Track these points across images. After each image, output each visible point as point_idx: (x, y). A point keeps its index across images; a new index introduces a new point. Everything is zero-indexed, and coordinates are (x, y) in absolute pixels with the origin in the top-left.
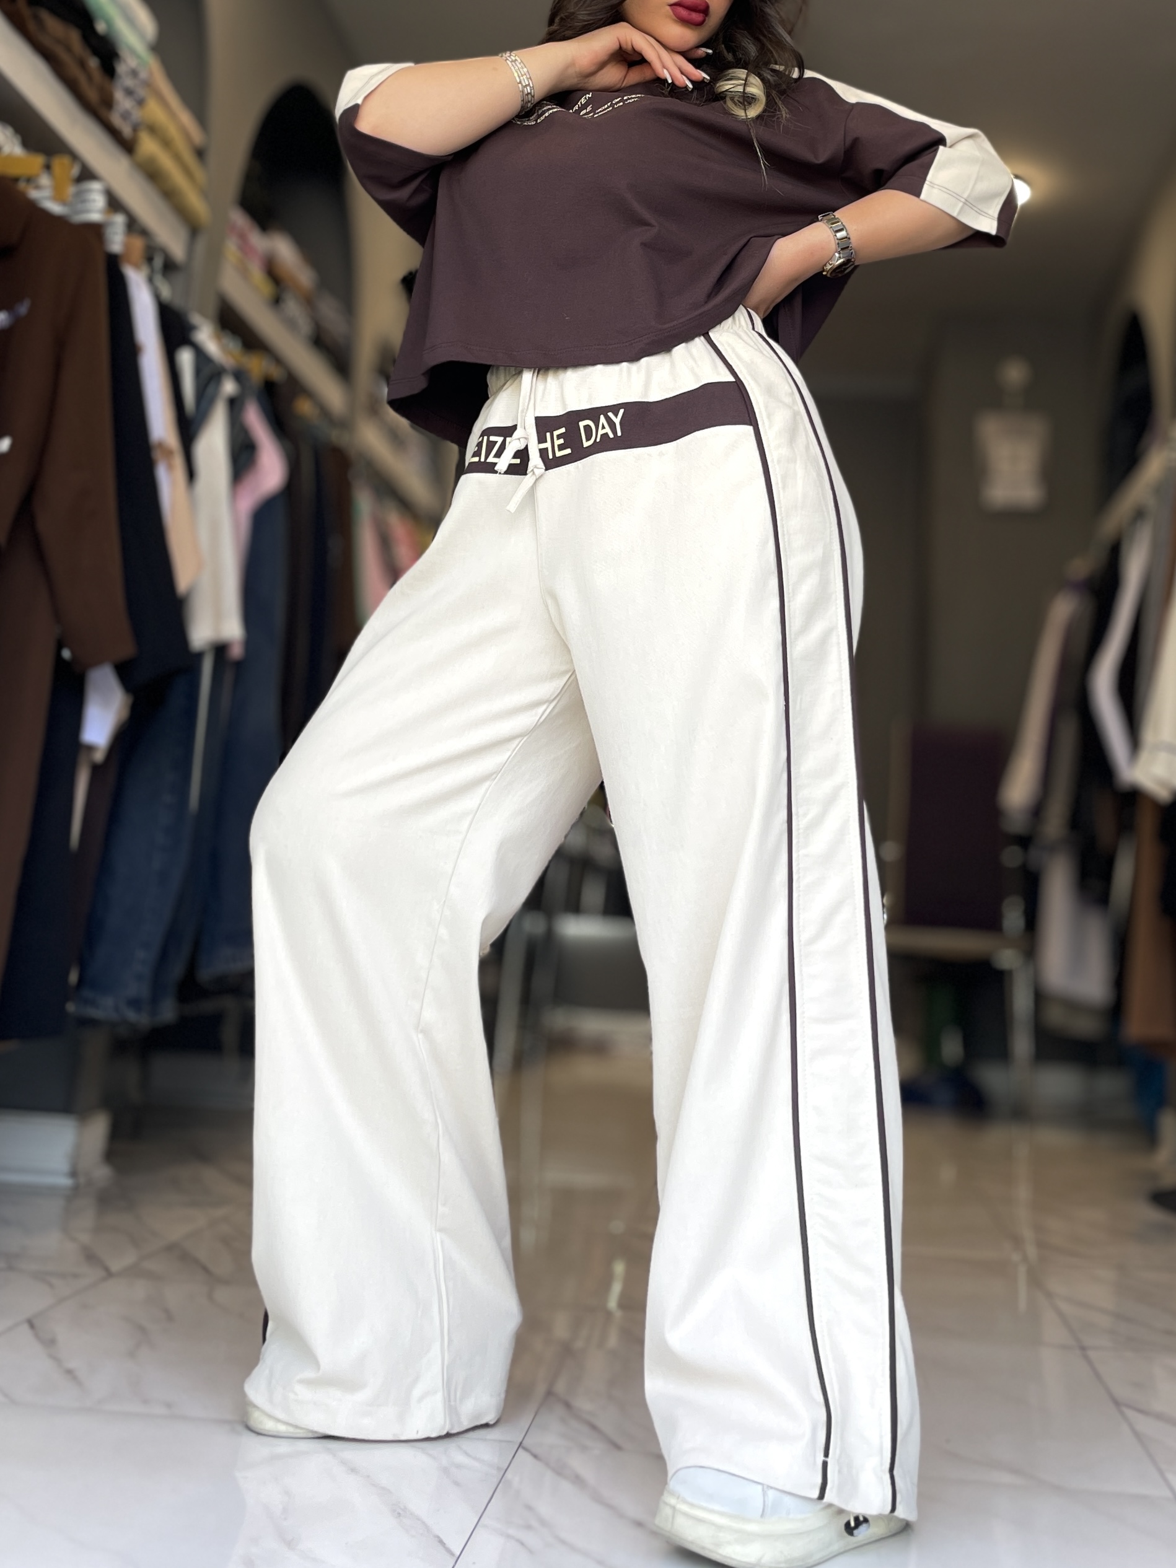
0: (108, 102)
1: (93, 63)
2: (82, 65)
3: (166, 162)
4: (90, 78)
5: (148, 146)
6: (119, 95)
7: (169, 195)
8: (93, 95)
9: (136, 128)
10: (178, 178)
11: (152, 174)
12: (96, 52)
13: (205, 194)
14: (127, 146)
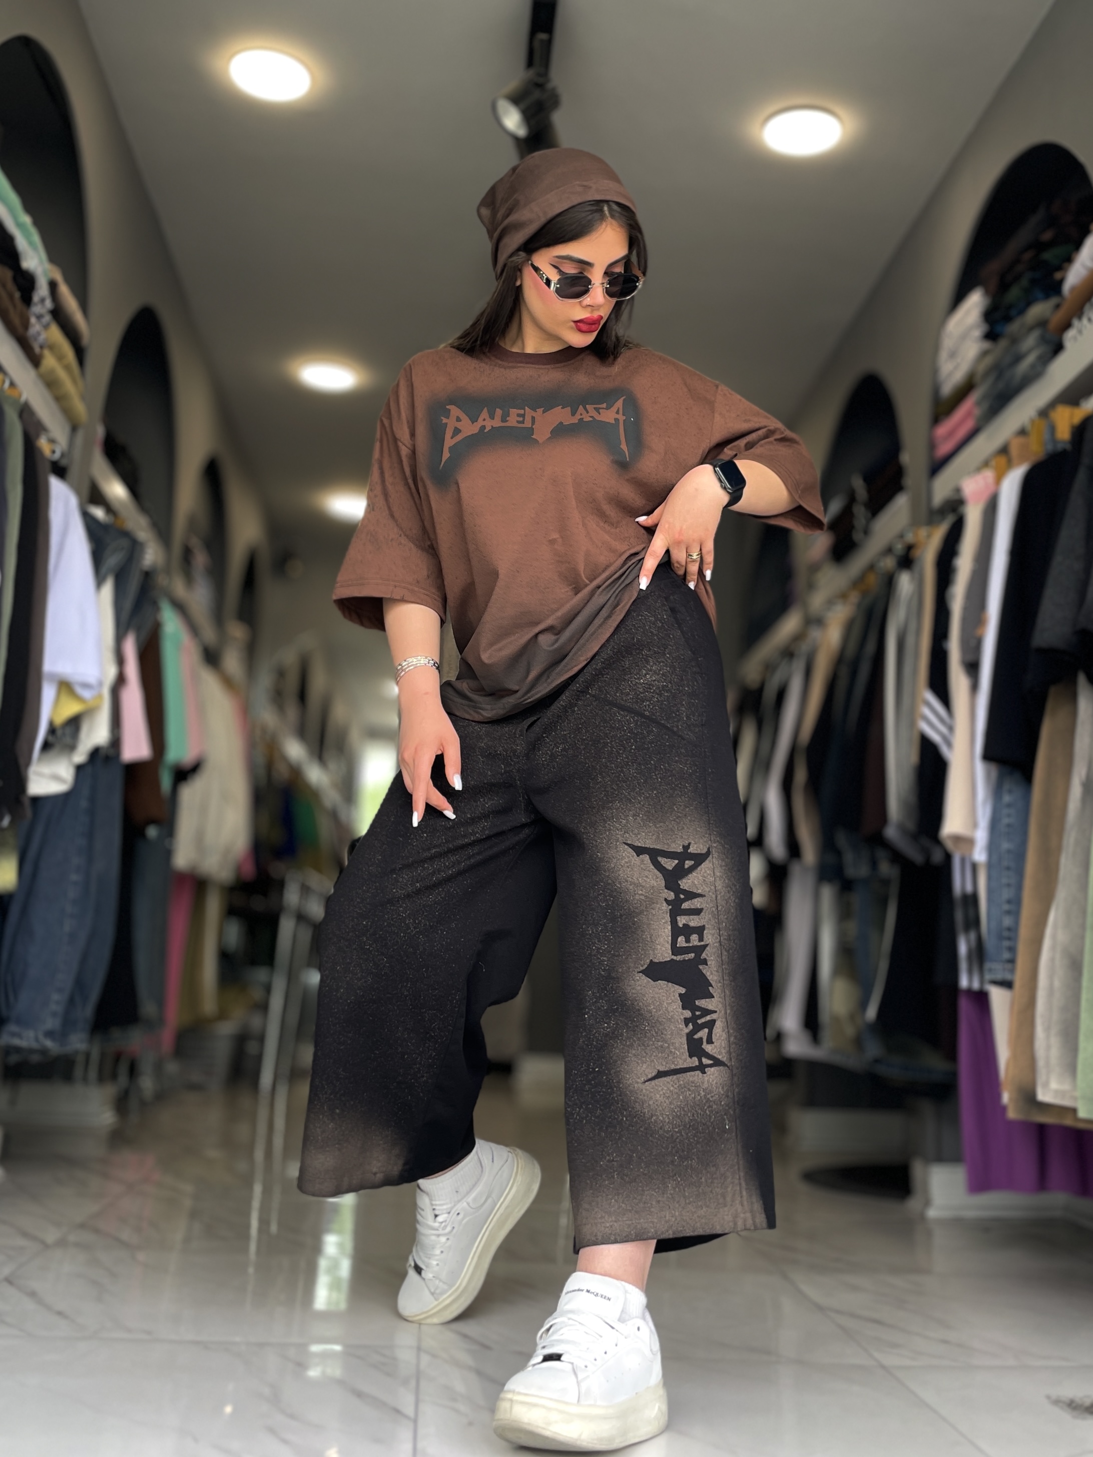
0: (26, 325)
1: (17, 295)
2: (11, 297)
3: (62, 374)
4: (15, 306)
5: (49, 361)
6: (33, 320)
7: (60, 399)
8: (17, 321)
9: (41, 347)
10: (69, 386)
11: (51, 383)
12: (20, 288)
13: (83, 398)
14: (35, 360)
